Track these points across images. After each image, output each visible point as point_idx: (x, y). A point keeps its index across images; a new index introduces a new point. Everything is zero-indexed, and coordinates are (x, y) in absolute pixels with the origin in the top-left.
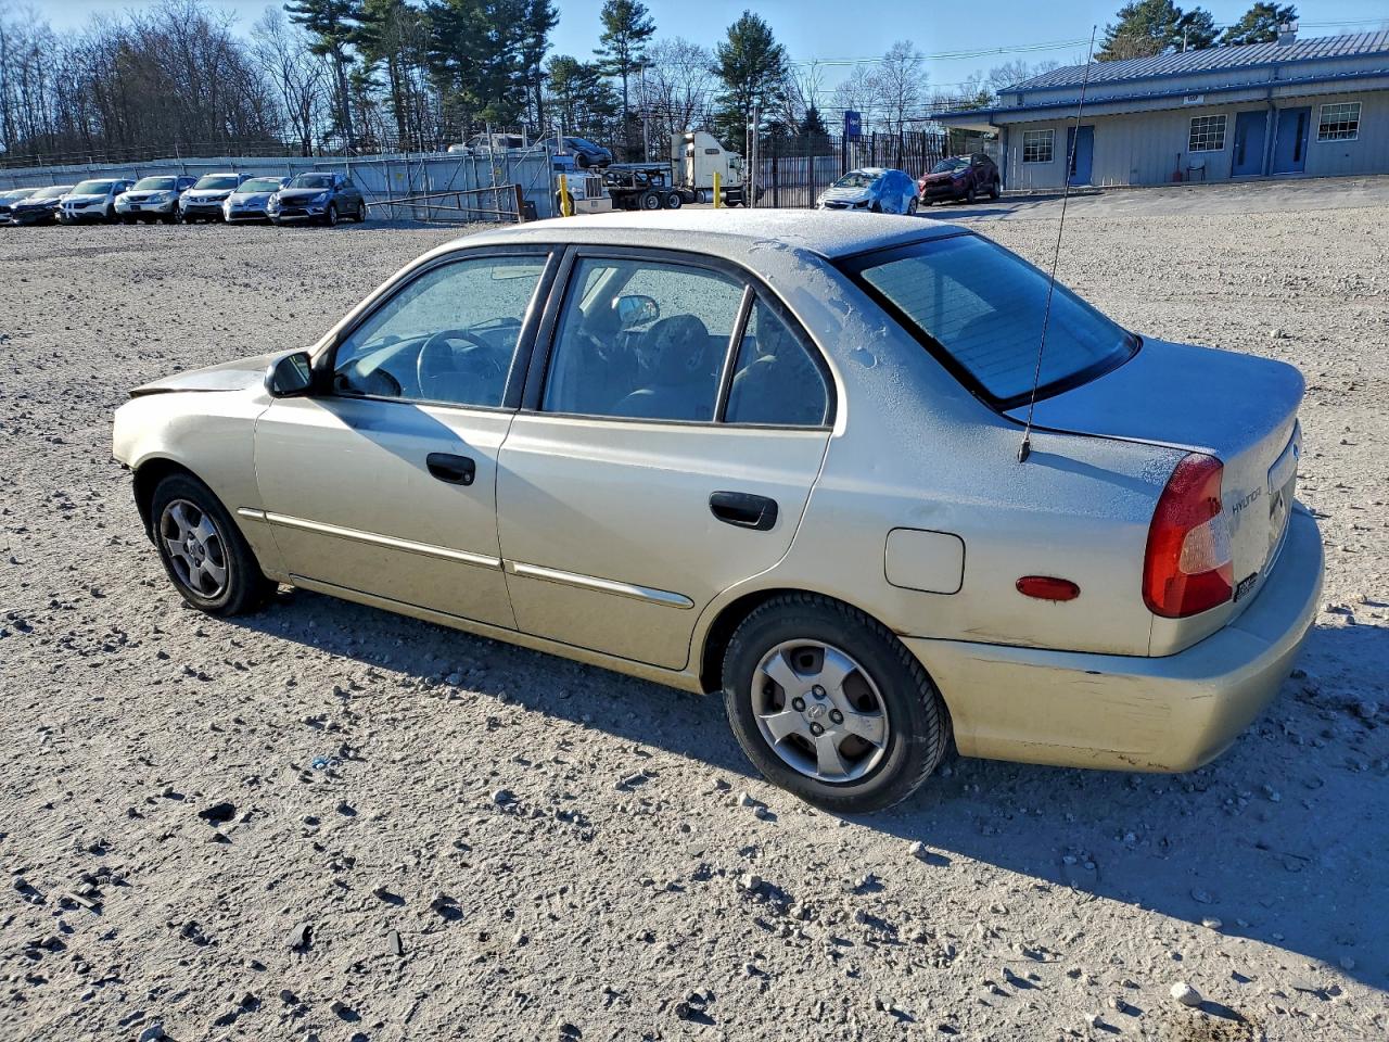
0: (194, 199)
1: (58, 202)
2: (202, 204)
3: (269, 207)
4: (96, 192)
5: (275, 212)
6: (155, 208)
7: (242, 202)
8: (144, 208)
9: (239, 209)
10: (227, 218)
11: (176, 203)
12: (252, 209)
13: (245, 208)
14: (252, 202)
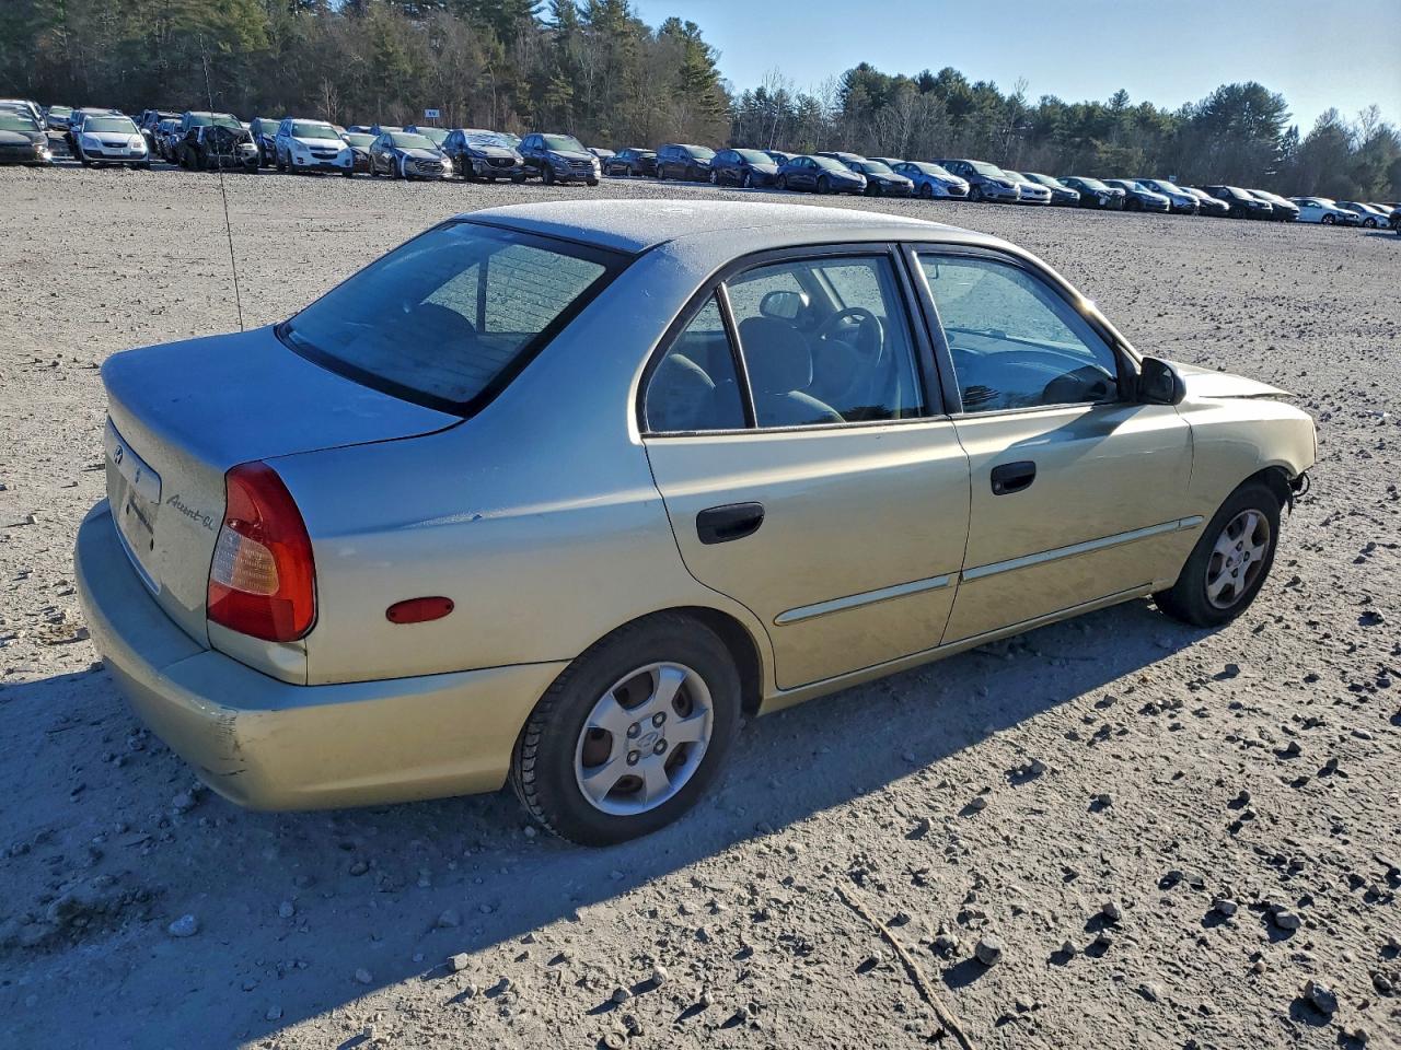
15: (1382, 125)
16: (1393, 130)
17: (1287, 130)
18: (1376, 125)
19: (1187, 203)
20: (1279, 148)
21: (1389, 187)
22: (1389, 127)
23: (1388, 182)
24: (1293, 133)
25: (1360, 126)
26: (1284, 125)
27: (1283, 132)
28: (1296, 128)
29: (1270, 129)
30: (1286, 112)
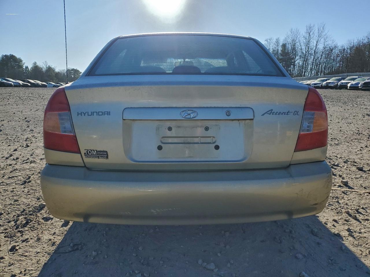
0: (342, 83)
1: (311, 84)
2: (344, 84)
3: (359, 85)
4: (320, 81)
5: (361, 86)
6: (332, 85)
7: (354, 84)
8: (329, 85)
9: (352, 86)
10: (348, 88)
11: (338, 84)
12: (356, 86)
13: (354, 85)
14: (356, 84)
15: (49, 66)
16: (52, 67)
17: (25, 67)
18: (47, 66)
19: (18, 84)
20: (24, 71)
21: (57, 80)
22: (50, 66)
23: (57, 79)
24: (27, 67)
25: (44, 66)
26: (24, 65)
27: (24, 67)
28: (27, 66)
29: (21, 67)
30: (23, 62)
